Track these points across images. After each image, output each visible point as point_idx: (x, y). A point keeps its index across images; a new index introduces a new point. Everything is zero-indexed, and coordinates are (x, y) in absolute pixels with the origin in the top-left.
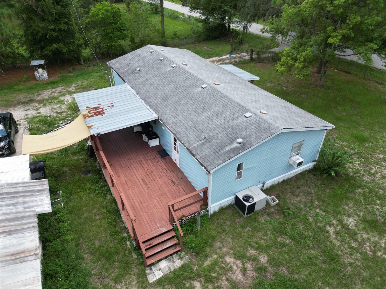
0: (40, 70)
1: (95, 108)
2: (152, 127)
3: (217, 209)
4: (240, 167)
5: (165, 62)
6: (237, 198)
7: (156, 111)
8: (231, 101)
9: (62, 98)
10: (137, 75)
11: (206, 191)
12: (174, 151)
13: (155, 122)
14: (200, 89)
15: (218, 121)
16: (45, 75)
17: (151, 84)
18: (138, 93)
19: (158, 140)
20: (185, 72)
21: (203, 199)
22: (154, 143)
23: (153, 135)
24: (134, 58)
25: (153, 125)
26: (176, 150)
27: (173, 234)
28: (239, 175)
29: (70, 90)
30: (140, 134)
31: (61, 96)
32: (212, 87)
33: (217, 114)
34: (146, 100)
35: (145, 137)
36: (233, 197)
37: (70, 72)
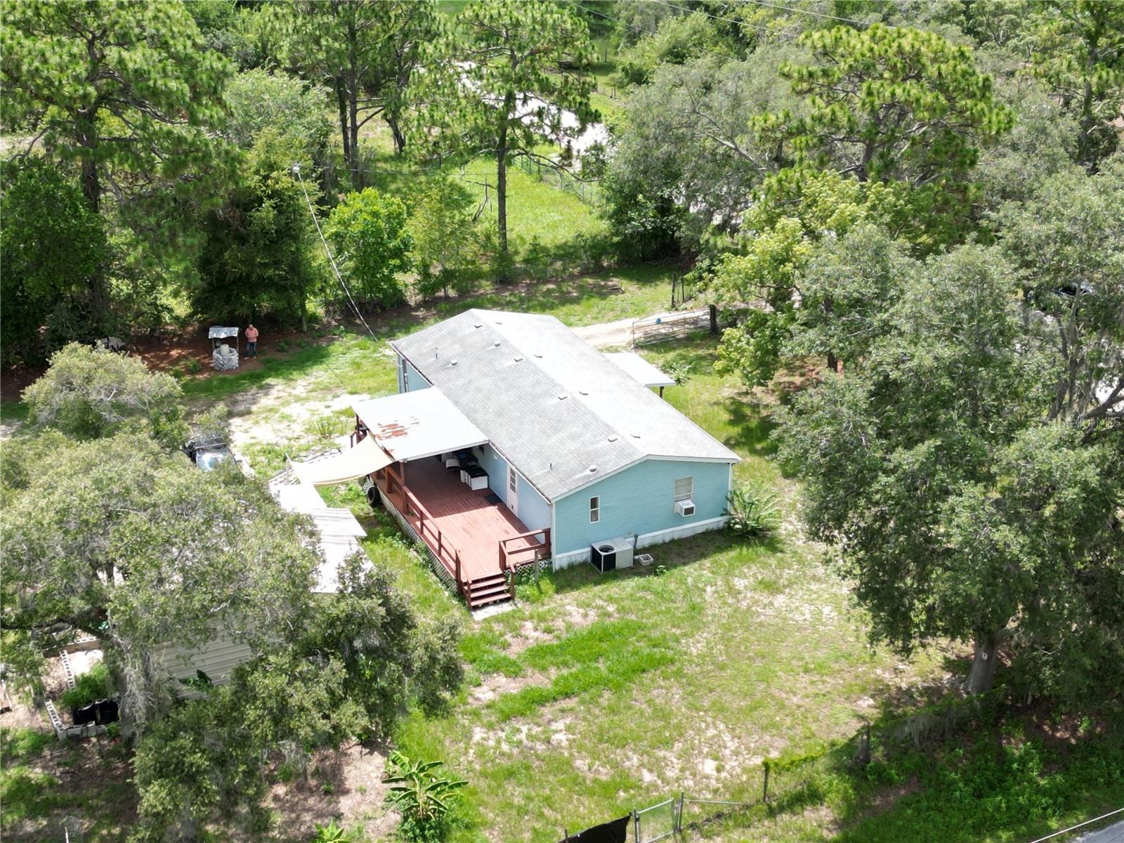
0: (225, 348)
1: (390, 426)
2: (476, 460)
3: (565, 564)
4: (594, 503)
5: (503, 349)
6: (594, 550)
7: (485, 431)
8: (596, 419)
9: (286, 410)
10: (453, 372)
11: (547, 532)
12: (509, 491)
13: (483, 448)
14: (556, 400)
15: (572, 446)
16: (235, 357)
17: (478, 389)
18: (456, 403)
19: (485, 478)
20: (537, 371)
21: (543, 546)
22: (479, 484)
23: (478, 472)
24: (443, 337)
25: (477, 454)
26: (513, 488)
27: (502, 580)
28: (594, 515)
29: (294, 392)
30: (455, 471)
31: (284, 404)
32: (574, 399)
33: (573, 437)
34: (469, 414)
35: (464, 475)
36: (589, 549)
37: (282, 350)
